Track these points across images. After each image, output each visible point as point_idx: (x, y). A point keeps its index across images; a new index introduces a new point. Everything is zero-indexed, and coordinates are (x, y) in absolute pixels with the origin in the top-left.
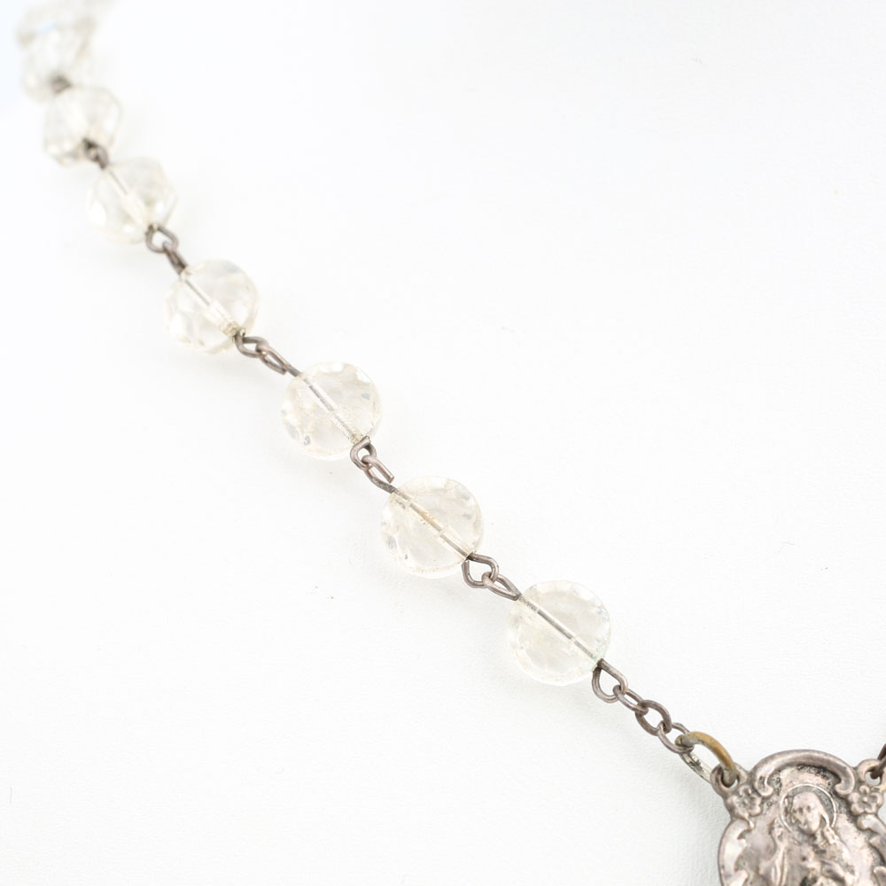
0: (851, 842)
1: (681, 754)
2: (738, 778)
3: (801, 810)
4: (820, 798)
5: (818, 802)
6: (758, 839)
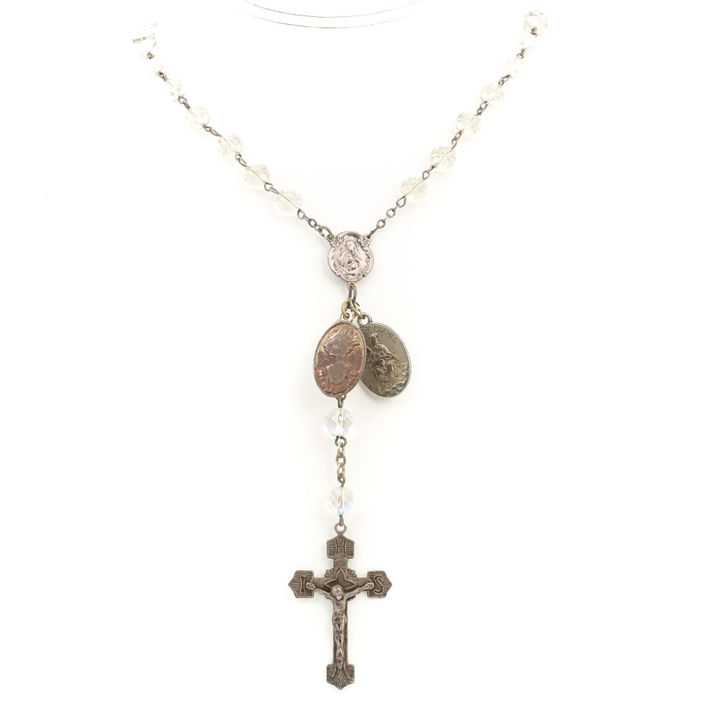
0: (361, 253)
1: (319, 232)
2: (333, 237)
3: (349, 245)
5: (353, 243)
6: (338, 252)
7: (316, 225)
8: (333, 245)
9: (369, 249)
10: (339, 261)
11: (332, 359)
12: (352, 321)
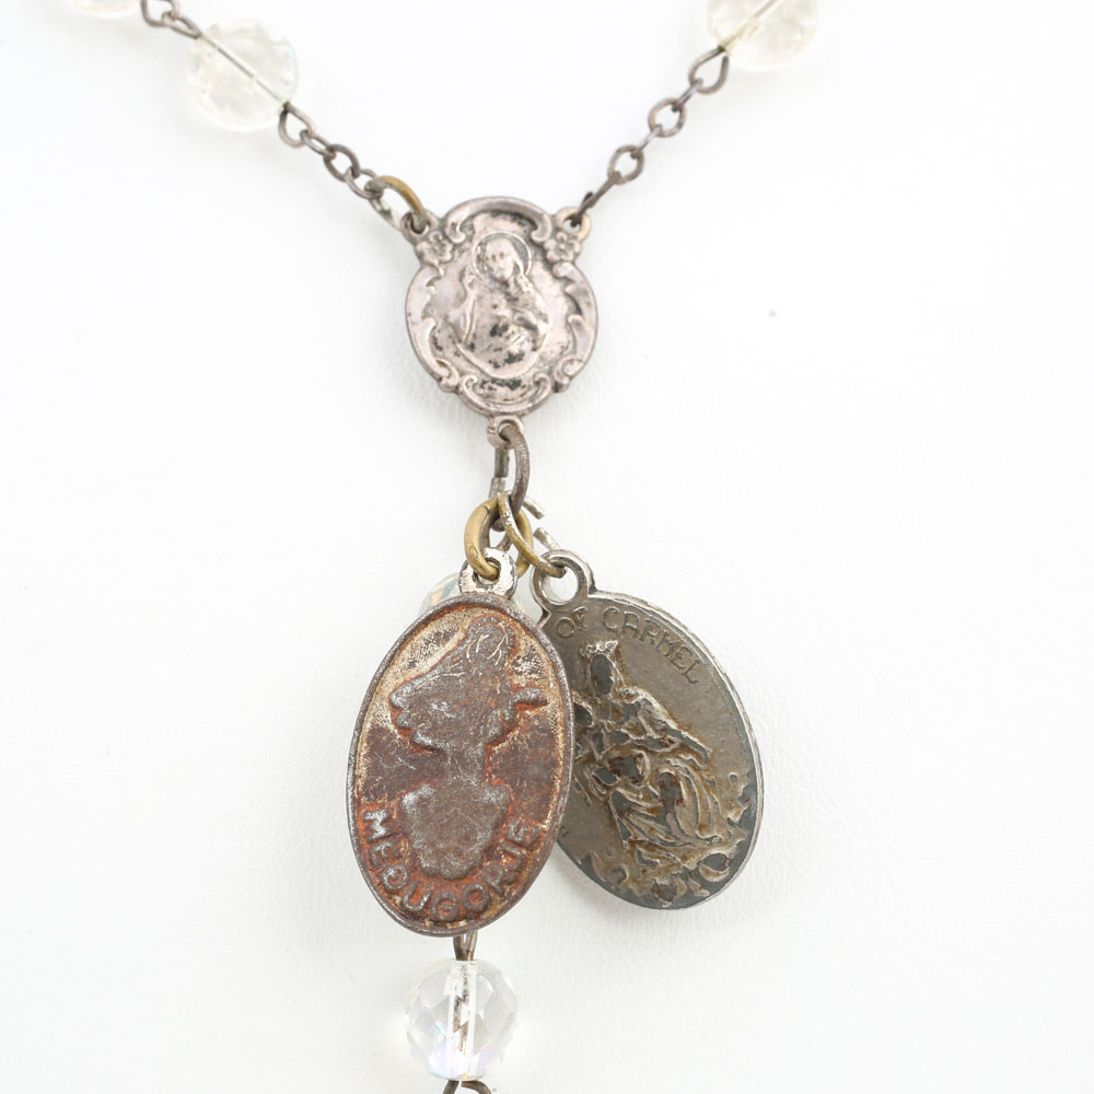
0: (545, 290)
1: (370, 200)
2: (429, 223)
3: (494, 257)
4: (514, 245)
5: (512, 249)
6: (448, 288)
7: (355, 171)
8: (429, 257)
9: (576, 272)
10: (455, 327)
11: (428, 764)
12: (510, 593)
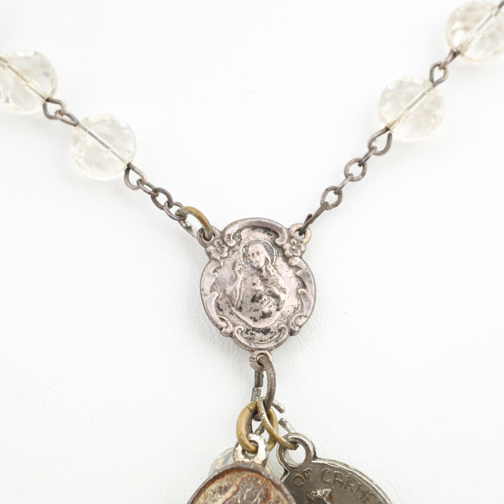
0: (284, 274)
1: (179, 221)
2: (214, 234)
3: (253, 254)
4: (265, 247)
5: (264, 249)
6: (226, 273)
7: (170, 204)
8: (214, 255)
9: (303, 262)
10: (230, 297)
